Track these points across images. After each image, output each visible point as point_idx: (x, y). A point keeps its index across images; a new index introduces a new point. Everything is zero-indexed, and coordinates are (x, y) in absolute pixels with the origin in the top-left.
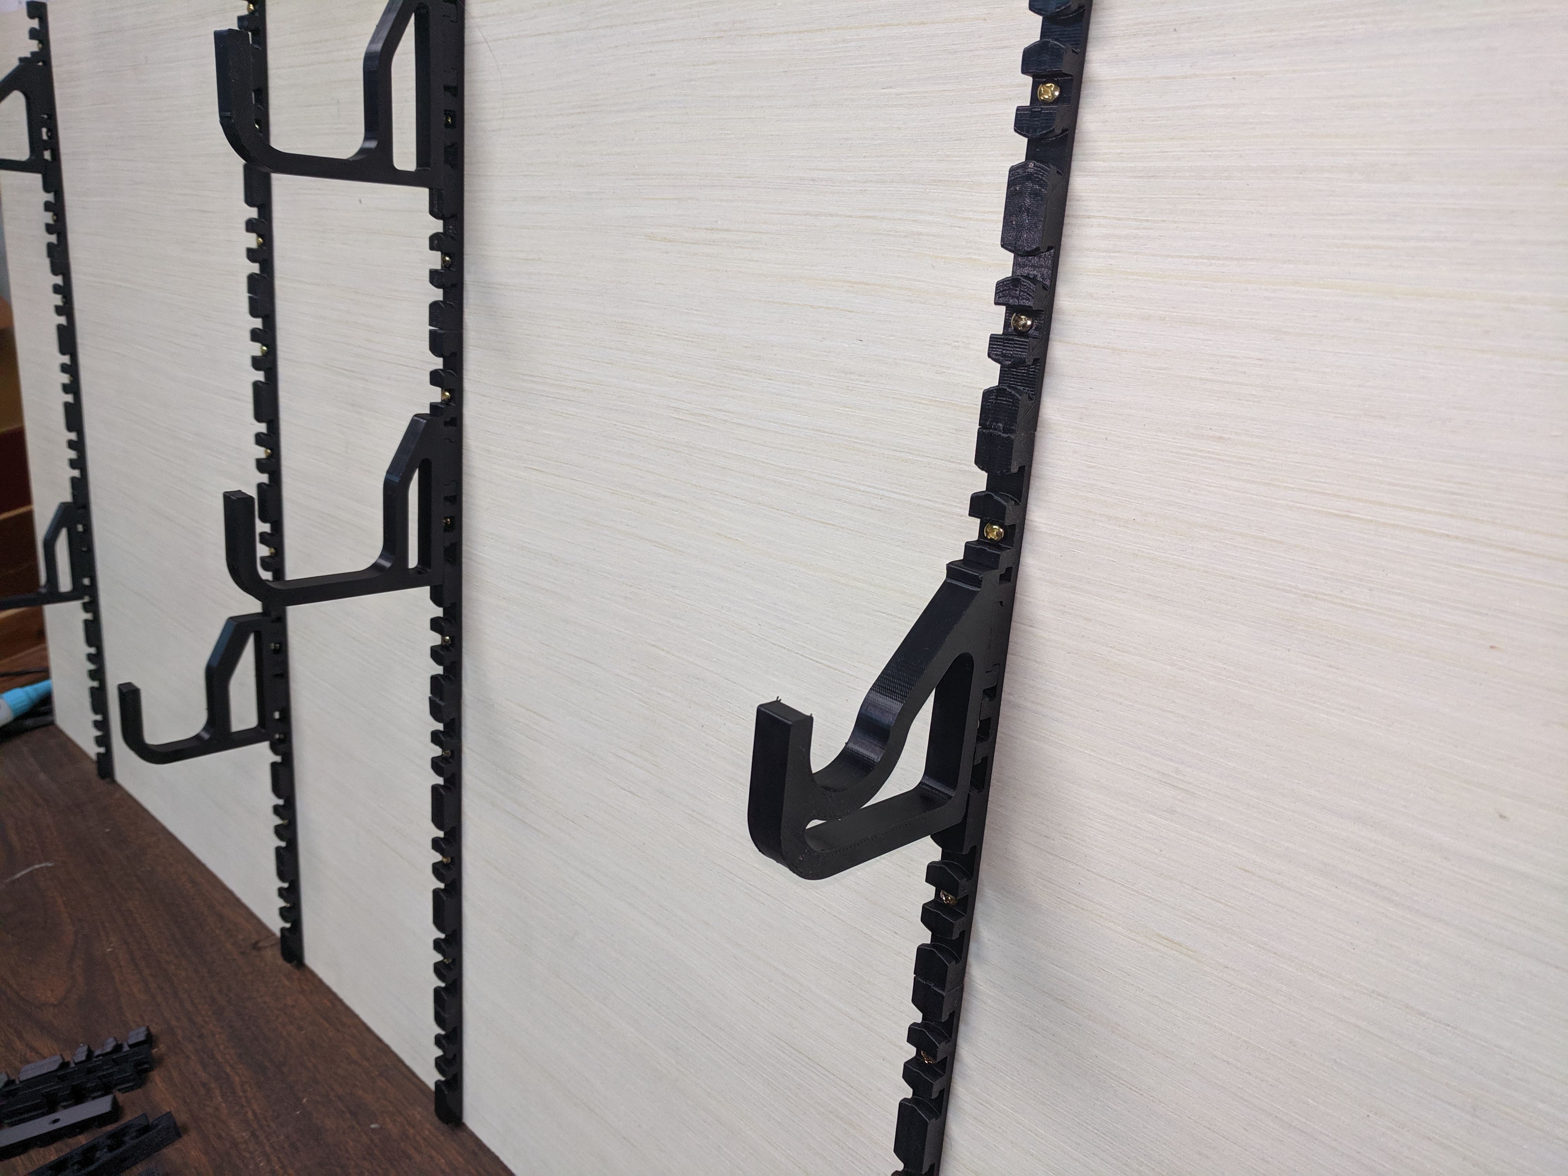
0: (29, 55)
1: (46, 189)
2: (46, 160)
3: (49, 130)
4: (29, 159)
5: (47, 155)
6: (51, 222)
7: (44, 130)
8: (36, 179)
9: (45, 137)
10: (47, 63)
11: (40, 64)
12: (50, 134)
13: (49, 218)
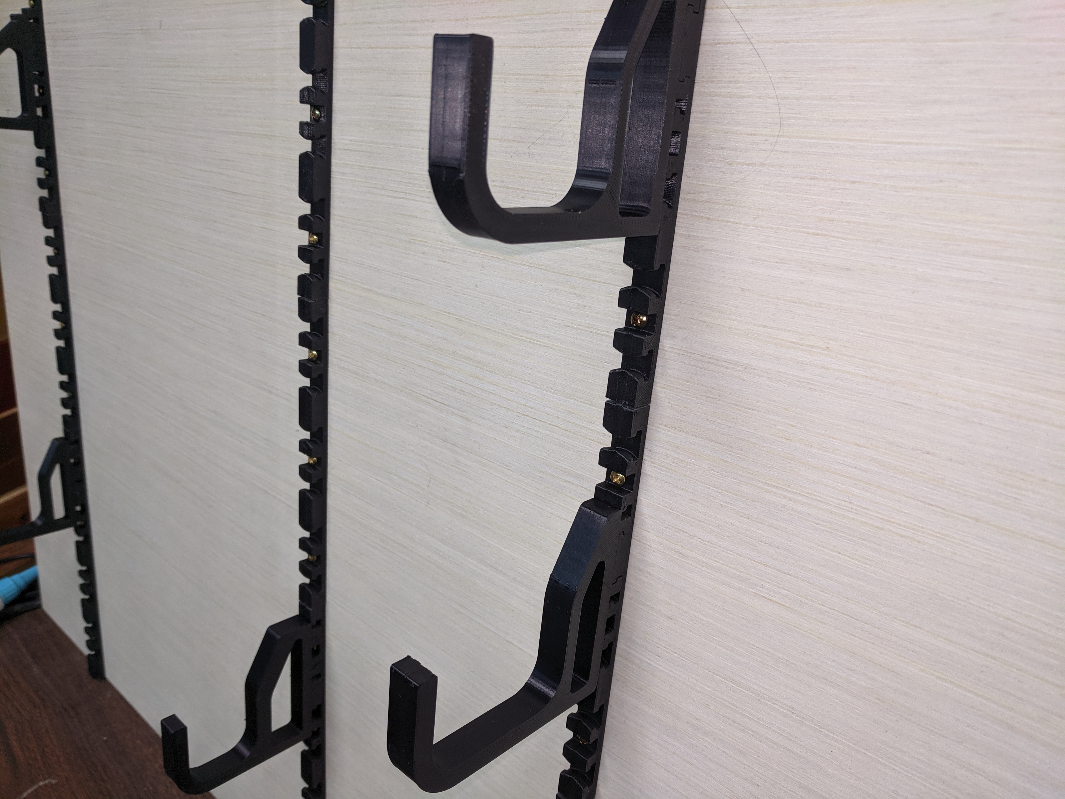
0: (20, 12)
1: (38, 144)
2: (39, 117)
3: (40, 88)
4: (20, 116)
5: (39, 112)
6: (43, 176)
7: (36, 87)
8: (28, 136)
9: (37, 94)
10: (39, 20)
11: (32, 21)
12: (41, 91)
13: (41, 173)
